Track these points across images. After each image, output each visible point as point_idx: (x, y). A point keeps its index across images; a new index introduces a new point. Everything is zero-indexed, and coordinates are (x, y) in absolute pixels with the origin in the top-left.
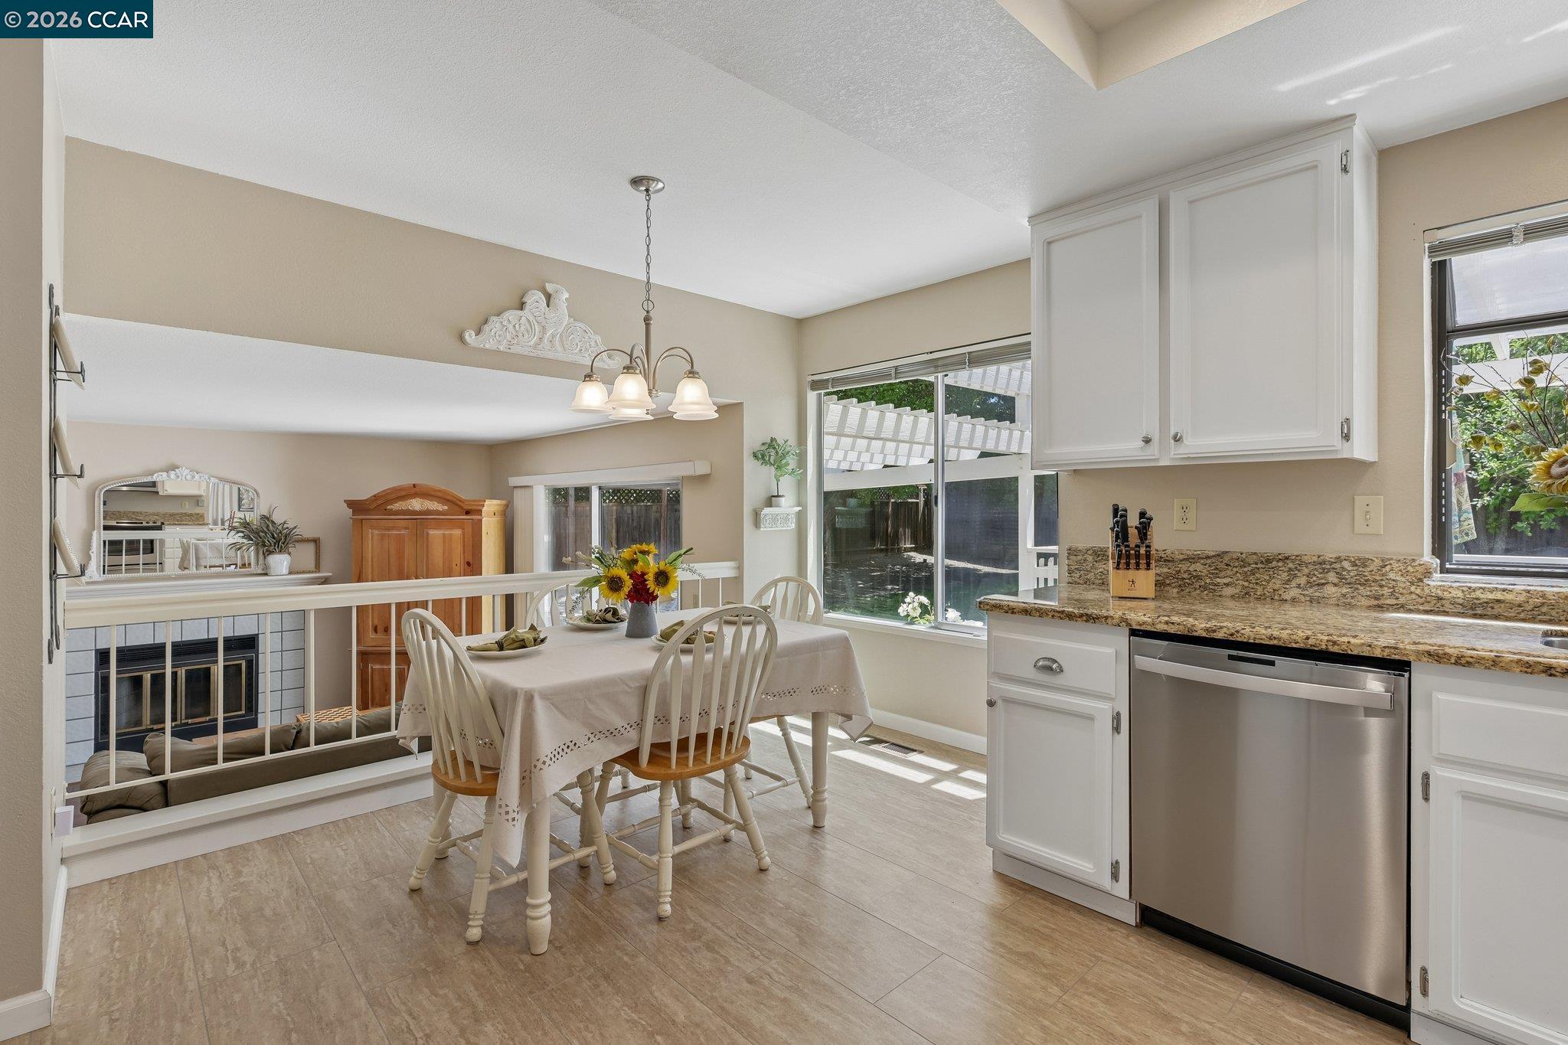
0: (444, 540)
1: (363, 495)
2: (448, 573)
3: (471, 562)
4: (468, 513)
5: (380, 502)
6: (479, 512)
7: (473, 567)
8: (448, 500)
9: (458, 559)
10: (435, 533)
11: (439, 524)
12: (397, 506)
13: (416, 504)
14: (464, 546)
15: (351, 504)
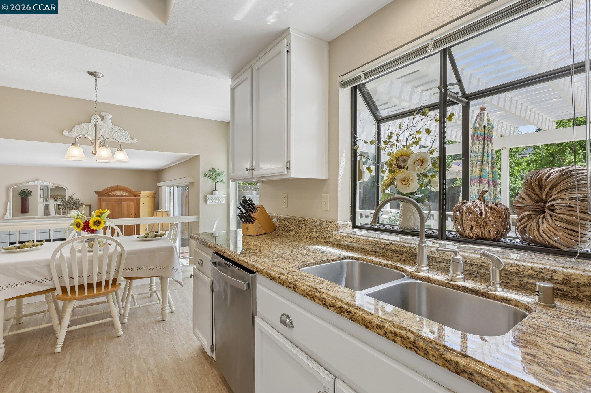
0: (128, 205)
1: (100, 190)
2: (129, 217)
3: (136, 213)
4: (135, 196)
5: (106, 192)
6: (139, 196)
7: (137, 215)
8: (128, 191)
9: (132, 212)
10: (124, 203)
11: (126, 200)
12: (112, 193)
13: (118, 193)
14: (134, 208)
15: (97, 193)
